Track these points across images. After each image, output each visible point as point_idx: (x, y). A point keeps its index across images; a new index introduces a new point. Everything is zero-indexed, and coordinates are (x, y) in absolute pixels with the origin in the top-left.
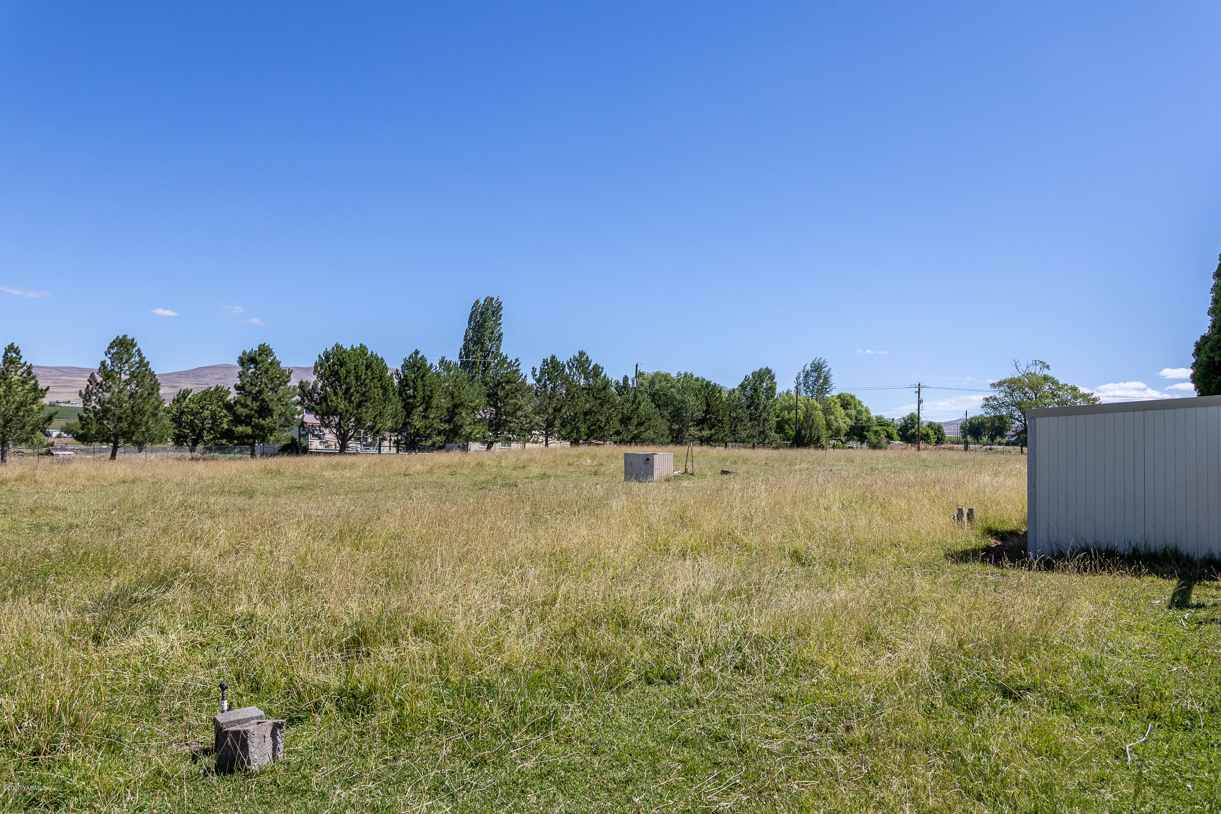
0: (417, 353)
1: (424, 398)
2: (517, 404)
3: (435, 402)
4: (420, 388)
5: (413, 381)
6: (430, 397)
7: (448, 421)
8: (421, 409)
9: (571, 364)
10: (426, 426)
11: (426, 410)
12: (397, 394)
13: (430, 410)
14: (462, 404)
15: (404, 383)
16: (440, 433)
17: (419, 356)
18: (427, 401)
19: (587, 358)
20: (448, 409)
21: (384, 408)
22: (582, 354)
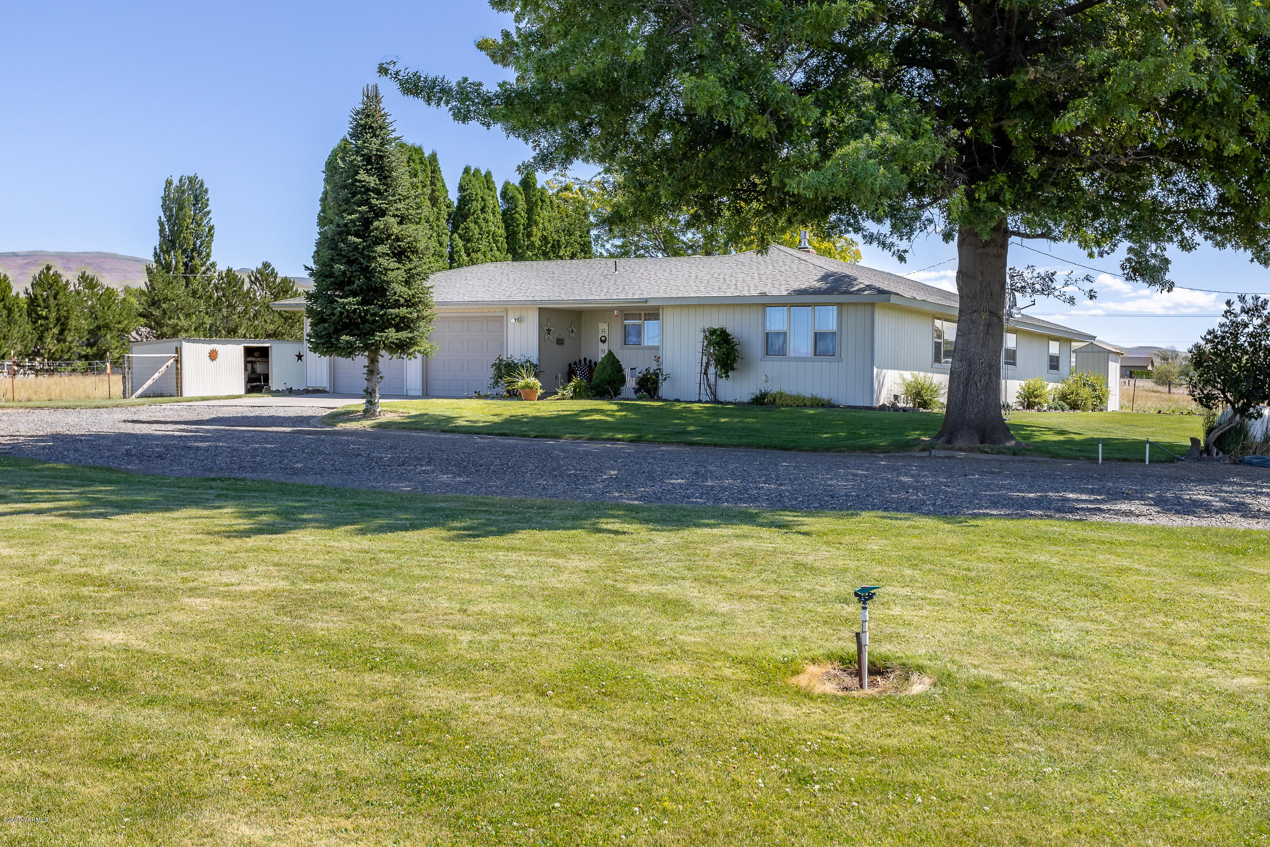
0: (48, 268)
1: (58, 320)
2: (177, 325)
3: (72, 323)
4: (53, 309)
5: (44, 301)
6: (67, 318)
7: (90, 345)
8: (56, 331)
9: (253, 279)
10: (62, 351)
11: (62, 332)
12: (25, 315)
13: (67, 332)
14: (107, 326)
15: (33, 301)
16: (80, 357)
17: (51, 272)
18: (63, 324)
19: (273, 270)
20: (90, 332)
21: (9, 331)
22: (266, 265)
